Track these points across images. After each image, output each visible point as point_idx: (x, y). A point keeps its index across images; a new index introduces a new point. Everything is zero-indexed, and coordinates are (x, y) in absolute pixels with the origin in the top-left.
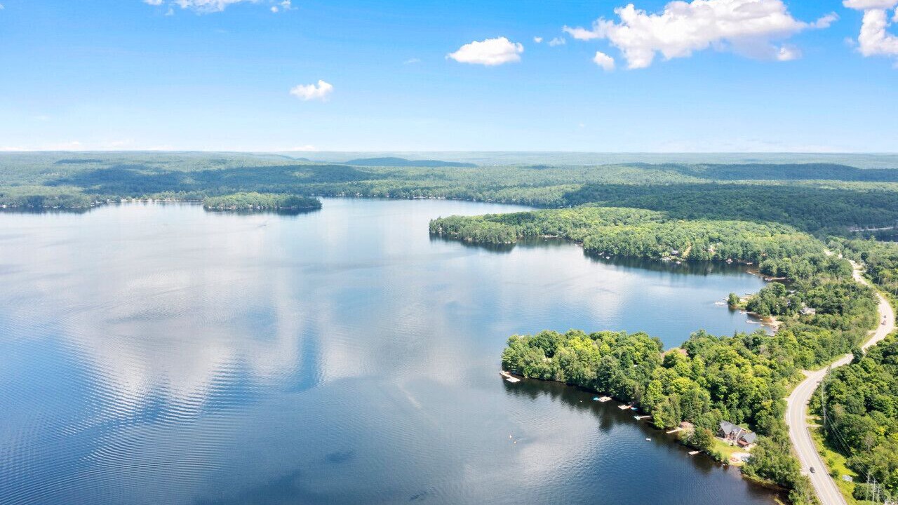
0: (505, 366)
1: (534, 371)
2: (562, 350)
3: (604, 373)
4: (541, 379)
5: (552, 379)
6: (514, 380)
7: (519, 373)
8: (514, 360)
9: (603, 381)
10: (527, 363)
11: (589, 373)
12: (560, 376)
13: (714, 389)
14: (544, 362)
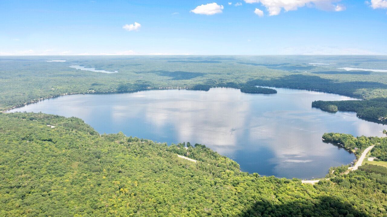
0: (323, 138)
1: (328, 139)
2: (333, 136)
3: (339, 139)
4: (329, 140)
5: (331, 140)
6: (324, 140)
7: (325, 139)
8: (324, 137)
9: (339, 141)
10: (327, 137)
11: (337, 139)
12: (332, 140)
13: (356, 143)
14: (330, 137)
